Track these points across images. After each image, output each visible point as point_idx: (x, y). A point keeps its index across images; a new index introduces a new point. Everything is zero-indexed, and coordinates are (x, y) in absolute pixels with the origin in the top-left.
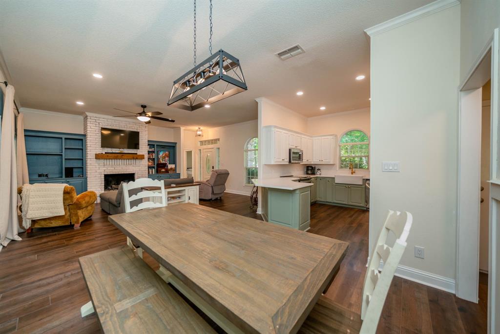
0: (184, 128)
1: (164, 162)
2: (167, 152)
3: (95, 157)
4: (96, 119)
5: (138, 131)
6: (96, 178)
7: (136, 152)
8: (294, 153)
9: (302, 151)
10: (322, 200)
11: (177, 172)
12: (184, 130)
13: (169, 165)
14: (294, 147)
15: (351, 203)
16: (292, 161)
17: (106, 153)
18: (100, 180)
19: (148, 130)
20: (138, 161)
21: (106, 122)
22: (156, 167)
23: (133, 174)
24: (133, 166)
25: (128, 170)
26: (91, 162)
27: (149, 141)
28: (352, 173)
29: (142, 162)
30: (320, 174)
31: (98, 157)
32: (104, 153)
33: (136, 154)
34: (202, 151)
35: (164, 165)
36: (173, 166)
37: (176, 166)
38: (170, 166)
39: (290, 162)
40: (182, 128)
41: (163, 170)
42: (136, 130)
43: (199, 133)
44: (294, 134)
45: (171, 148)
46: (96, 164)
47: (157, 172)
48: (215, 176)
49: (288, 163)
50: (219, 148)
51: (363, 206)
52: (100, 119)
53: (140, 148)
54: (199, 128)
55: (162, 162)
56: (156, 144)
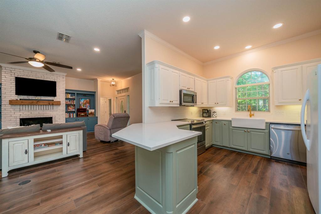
0: (101, 79)
1: (85, 108)
2: (88, 99)
3: (9, 103)
4: (11, 69)
5: (55, 81)
6: (11, 122)
7: (53, 99)
8: (185, 95)
9: (196, 93)
10: (219, 144)
11: (96, 116)
12: (101, 81)
13: (89, 110)
14: (186, 89)
15: (251, 150)
16: (183, 104)
17: (20, 99)
18: (15, 123)
19: (66, 81)
20: (55, 107)
21: (22, 73)
22: (76, 112)
23: (51, 118)
24: (50, 111)
25: (44, 114)
26: (5, 108)
27: (66, 90)
28: (251, 116)
29: (60, 107)
30: (216, 117)
31: (12, 103)
32: (19, 100)
33: (53, 100)
34: (118, 98)
35: (85, 110)
36: (93, 111)
37: (95, 111)
38: (91, 111)
39: (181, 104)
40: (99, 80)
41: (82, 114)
42: (53, 80)
43: (113, 83)
44: (186, 75)
45: (91, 96)
46: (11, 109)
47: (77, 115)
48: (112, 120)
49: (178, 106)
50: (129, 95)
51: (267, 154)
52: (16, 70)
53: (57, 95)
54: (113, 79)
55: (83, 107)
56: (76, 93)
